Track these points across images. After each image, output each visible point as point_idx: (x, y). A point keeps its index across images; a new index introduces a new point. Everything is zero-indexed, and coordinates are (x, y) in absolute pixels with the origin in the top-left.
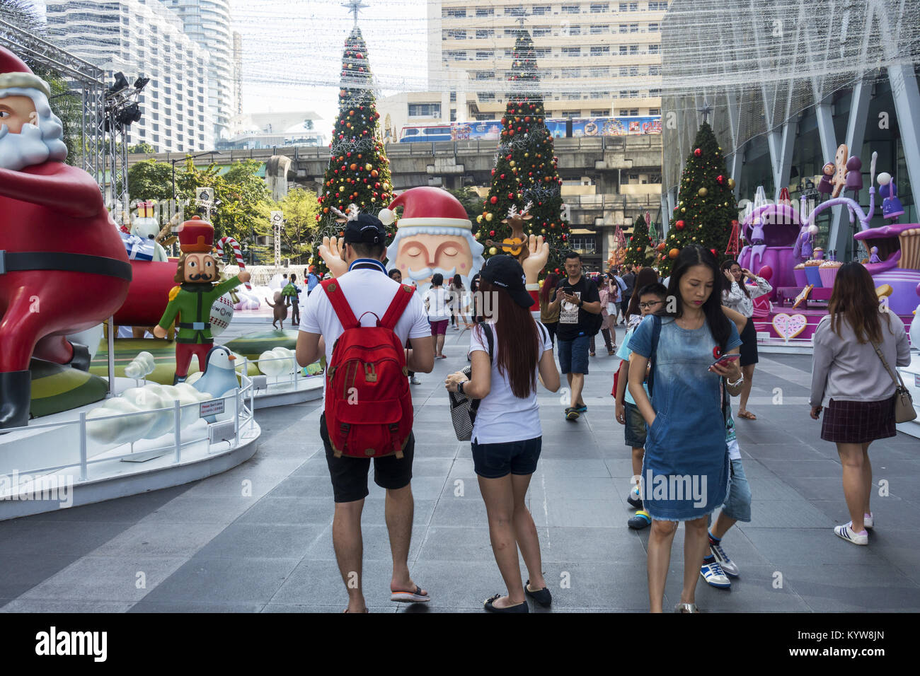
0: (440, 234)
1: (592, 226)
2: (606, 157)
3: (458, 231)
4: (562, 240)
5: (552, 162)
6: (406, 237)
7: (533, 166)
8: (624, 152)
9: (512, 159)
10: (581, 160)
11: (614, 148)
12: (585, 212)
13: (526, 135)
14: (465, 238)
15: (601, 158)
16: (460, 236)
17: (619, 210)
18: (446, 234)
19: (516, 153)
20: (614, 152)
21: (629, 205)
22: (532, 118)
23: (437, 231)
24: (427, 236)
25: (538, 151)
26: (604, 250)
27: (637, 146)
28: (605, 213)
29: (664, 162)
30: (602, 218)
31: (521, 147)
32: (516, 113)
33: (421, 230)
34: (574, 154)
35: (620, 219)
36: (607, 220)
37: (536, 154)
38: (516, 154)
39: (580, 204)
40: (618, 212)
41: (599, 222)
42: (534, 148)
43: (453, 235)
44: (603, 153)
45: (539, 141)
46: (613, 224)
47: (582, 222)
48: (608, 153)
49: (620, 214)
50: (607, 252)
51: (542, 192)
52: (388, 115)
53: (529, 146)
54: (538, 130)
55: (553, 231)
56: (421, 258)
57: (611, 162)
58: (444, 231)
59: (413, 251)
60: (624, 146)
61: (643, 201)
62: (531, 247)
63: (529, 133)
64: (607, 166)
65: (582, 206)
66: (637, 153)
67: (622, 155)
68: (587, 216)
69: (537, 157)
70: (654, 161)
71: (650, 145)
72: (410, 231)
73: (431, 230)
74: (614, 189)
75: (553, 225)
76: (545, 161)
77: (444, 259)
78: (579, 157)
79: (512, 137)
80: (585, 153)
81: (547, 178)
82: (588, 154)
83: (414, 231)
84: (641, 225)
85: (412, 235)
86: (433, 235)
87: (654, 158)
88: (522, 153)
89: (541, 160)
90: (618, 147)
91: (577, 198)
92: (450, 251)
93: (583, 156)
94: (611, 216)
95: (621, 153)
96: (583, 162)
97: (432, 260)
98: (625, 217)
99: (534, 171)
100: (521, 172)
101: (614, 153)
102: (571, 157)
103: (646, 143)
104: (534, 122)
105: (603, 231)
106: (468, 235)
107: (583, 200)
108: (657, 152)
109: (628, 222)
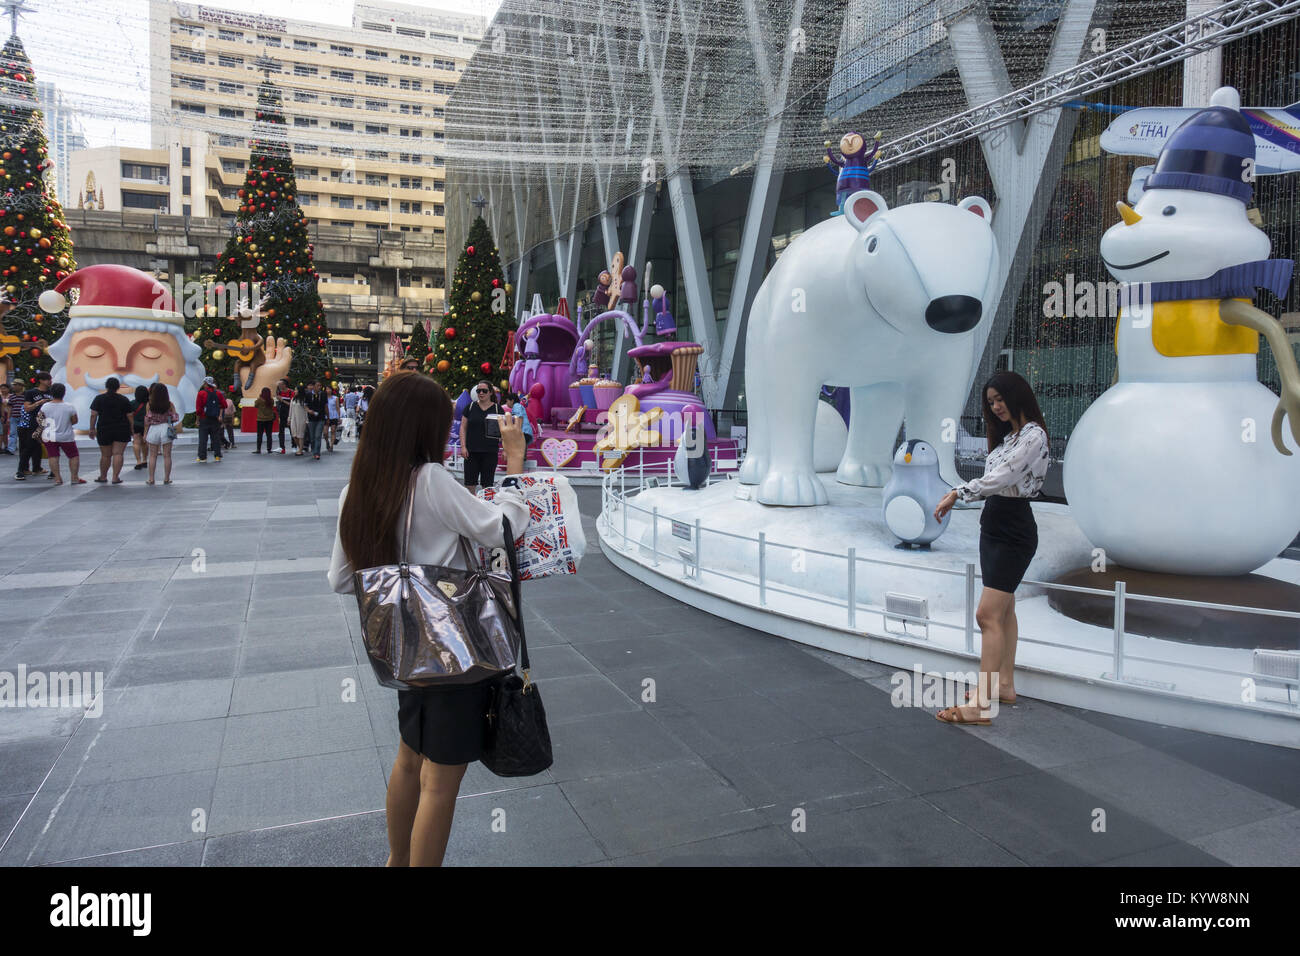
0: (134, 329)
1: (366, 332)
2: (382, 253)
3: (162, 327)
4: (319, 346)
5: (306, 250)
6: (81, 330)
7: (281, 253)
8: (403, 250)
9: (253, 241)
10: (352, 254)
11: (391, 243)
12: (357, 315)
13: (271, 214)
14: (173, 336)
15: (376, 253)
16: (165, 333)
17: (398, 315)
18: (144, 330)
19: (258, 234)
20: (392, 248)
21: (408, 310)
22: (279, 193)
23: (131, 325)
24: (114, 332)
25: (288, 235)
26: (379, 360)
27: (418, 244)
28: (381, 318)
29: (448, 264)
30: (377, 323)
31: (265, 228)
32: (258, 185)
33: (104, 322)
34: (344, 246)
35: (398, 325)
36: (384, 327)
37: (285, 239)
38: (258, 237)
39: (350, 305)
40: (396, 318)
41: (373, 328)
42: (282, 231)
43: (155, 331)
44: (378, 249)
45: (288, 223)
46: (391, 331)
47: (353, 326)
48: (384, 249)
49: (398, 320)
50: (383, 363)
51: (292, 286)
52: (91, 172)
53: (275, 227)
54: (288, 210)
55: (306, 333)
56: (106, 361)
57: (388, 259)
58: (140, 325)
59: (93, 350)
60: (403, 242)
61: (425, 306)
62: (268, 352)
63: (276, 212)
64: (384, 263)
65: (353, 307)
66: (418, 251)
67: (400, 253)
68: (359, 320)
69: (286, 243)
70: (437, 263)
71: (433, 244)
72: (86, 323)
73: (120, 324)
74: (392, 291)
75: (306, 326)
76: (297, 248)
77: (140, 363)
78: (350, 249)
79: (252, 214)
80: (356, 247)
81: (299, 269)
82: (360, 247)
83: (94, 323)
84: (420, 333)
85: (90, 329)
86: (124, 329)
87: (437, 259)
88: (267, 236)
89: (292, 246)
90: (396, 243)
91: (348, 298)
92: (150, 352)
93: (354, 250)
94: (387, 321)
95: (398, 250)
96: (355, 256)
97: (122, 363)
98: (405, 324)
99: (282, 259)
100: (265, 259)
101: (392, 250)
102: (340, 250)
103: (428, 241)
104: (283, 200)
105: (379, 338)
106: (177, 333)
107: (354, 301)
108: (440, 252)
109: (408, 329)
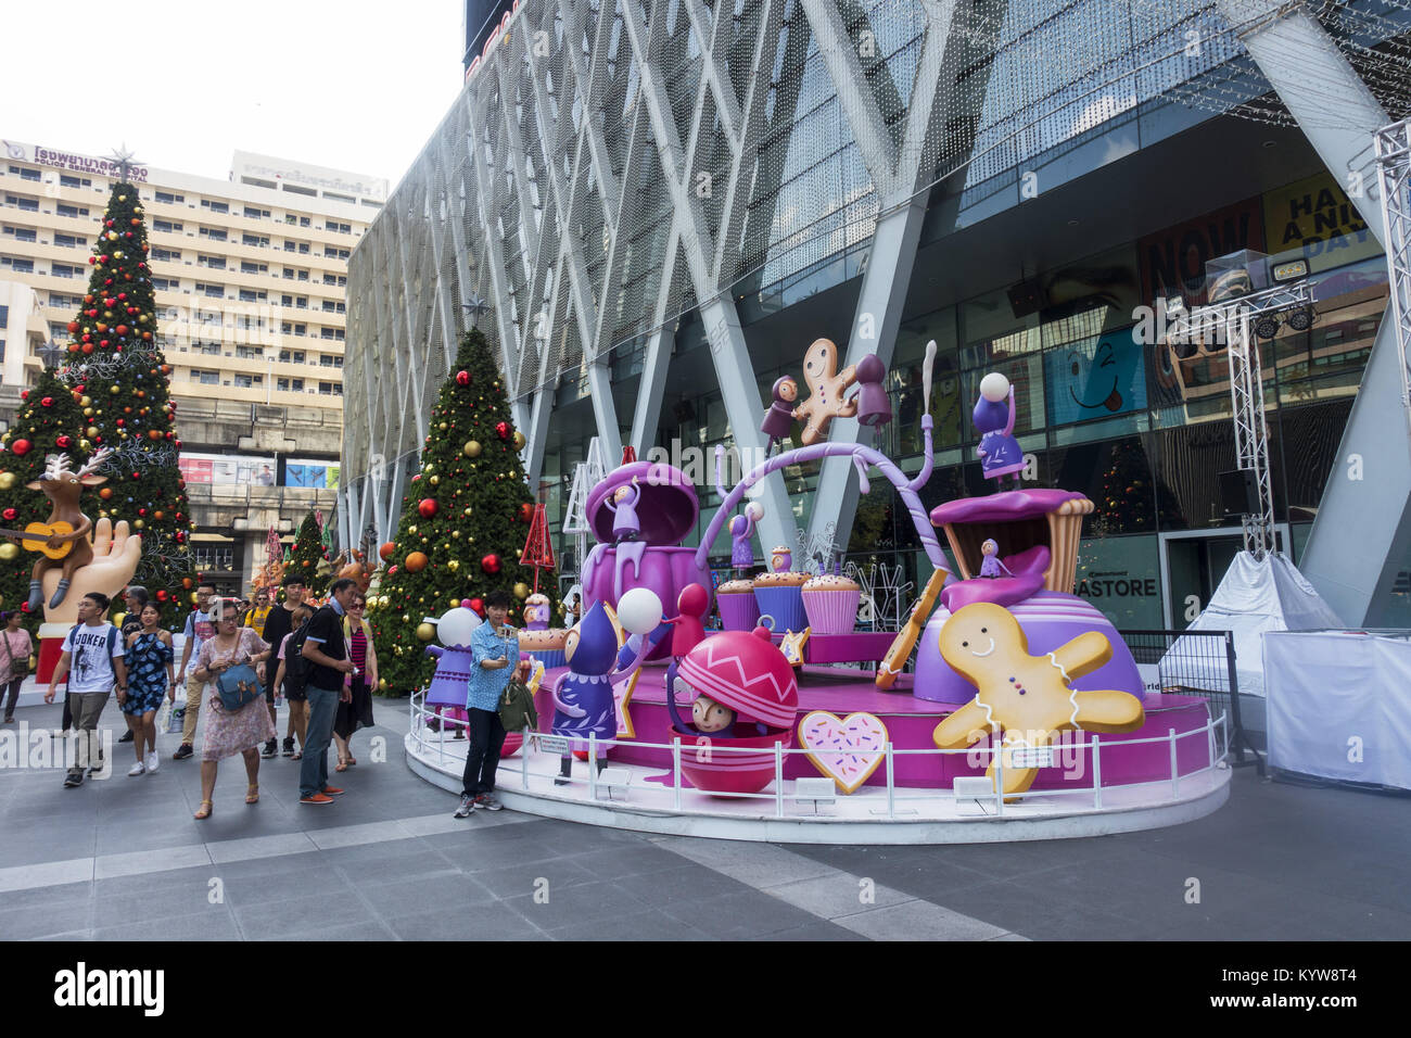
1: (228, 530)
2: (256, 433)
4: (176, 541)
5: (166, 408)
7: (128, 409)
8: (284, 429)
9: (85, 393)
10: (217, 433)
11: (270, 421)
12: (219, 508)
13: (116, 355)
15: (248, 433)
17: (272, 508)
19: (93, 383)
20: (269, 427)
21: (287, 502)
22: (130, 328)
25: (140, 385)
26: (245, 565)
27: (303, 423)
28: (250, 512)
29: (345, 444)
30: (246, 518)
31: (105, 375)
32: (98, 317)
34: (207, 424)
35: (272, 521)
36: (254, 523)
37: (135, 391)
38: (94, 386)
39: (211, 496)
40: (270, 512)
41: (240, 524)
42: (131, 380)
44: (252, 427)
45: (141, 369)
46: (262, 528)
47: (213, 524)
48: (259, 428)
49: (273, 516)
50: (251, 569)
51: (141, 456)
53: (120, 374)
54: (142, 351)
55: (157, 523)
57: (263, 440)
60: (284, 421)
62: (98, 545)
63: (124, 352)
64: (258, 445)
65: (215, 499)
66: (303, 431)
67: (280, 433)
68: (221, 514)
69: (136, 396)
70: (327, 445)
71: (322, 422)
75: (158, 513)
76: (152, 404)
78: (214, 428)
79: (87, 356)
80: (223, 425)
81: (153, 433)
82: (228, 425)
84: (311, 528)
87: (327, 441)
88: (107, 385)
89: (144, 401)
90: (275, 421)
91: (208, 488)
93: (221, 428)
94: (258, 516)
95: (278, 429)
96: (220, 435)
98: (281, 519)
99: (129, 418)
100: (102, 418)
101: (269, 429)
102: (202, 428)
103: (316, 419)
104: (136, 337)
105: (246, 538)
107: (216, 491)
108: (334, 432)
109: (285, 526)
